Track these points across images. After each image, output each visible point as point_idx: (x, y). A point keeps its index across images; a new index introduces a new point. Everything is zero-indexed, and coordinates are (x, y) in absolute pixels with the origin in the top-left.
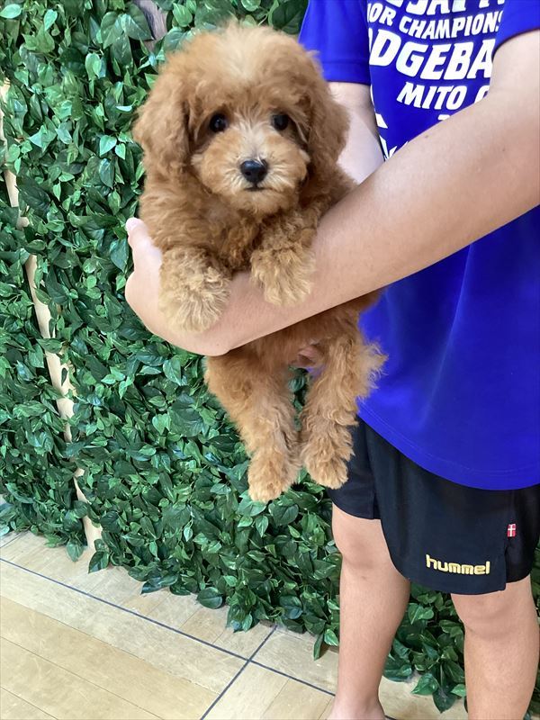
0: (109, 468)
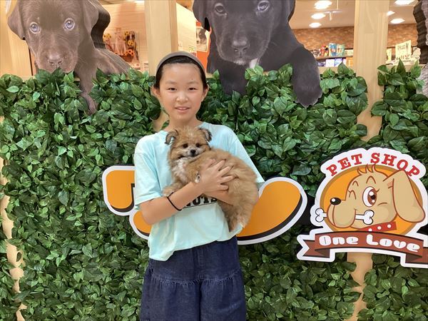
0: (43, 303)
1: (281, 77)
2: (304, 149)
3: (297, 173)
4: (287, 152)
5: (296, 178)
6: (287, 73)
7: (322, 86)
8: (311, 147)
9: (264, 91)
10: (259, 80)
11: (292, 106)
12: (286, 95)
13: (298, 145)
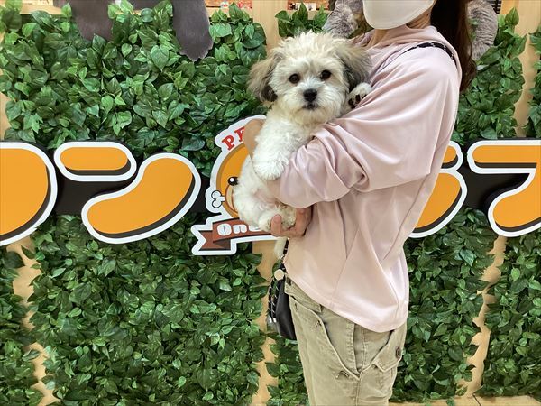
1: (158, 17)
2: (195, 116)
3: (187, 148)
4: (173, 120)
5: (187, 155)
6: (166, 13)
7: (211, 34)
8: (203, 114)
9: (136, 36)
10: (128, 21)
11: (175, 58)
12: (167, 43)
13: (187, 110)
